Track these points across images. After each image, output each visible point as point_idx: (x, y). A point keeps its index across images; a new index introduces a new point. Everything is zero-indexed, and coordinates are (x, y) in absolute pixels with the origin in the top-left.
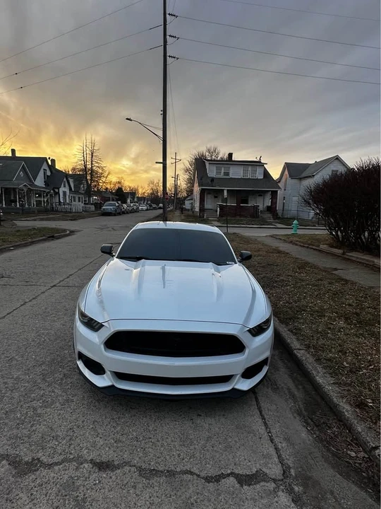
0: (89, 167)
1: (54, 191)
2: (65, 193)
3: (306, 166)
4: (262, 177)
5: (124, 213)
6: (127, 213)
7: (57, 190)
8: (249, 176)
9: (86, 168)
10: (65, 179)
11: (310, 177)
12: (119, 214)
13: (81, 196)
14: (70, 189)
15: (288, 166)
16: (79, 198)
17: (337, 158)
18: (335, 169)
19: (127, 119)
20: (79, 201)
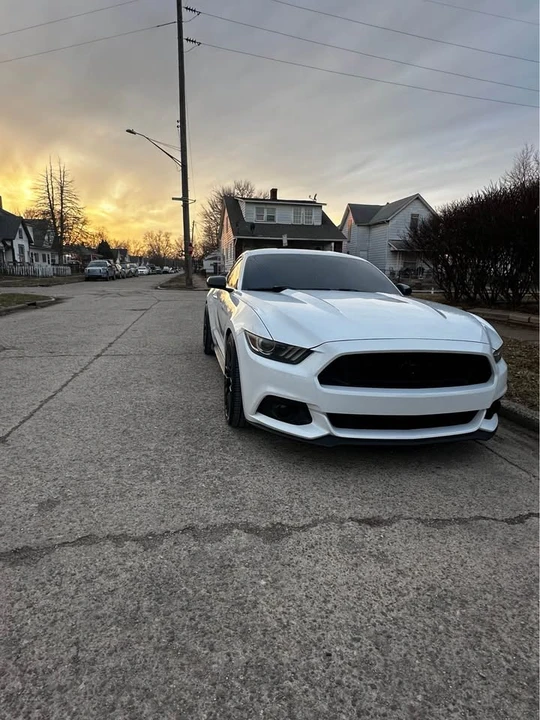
0: (58, 208)
1: (5, 245)
2: (21, 248)
3: (376, 209)
4: (320, 224)
5: (118, 277)
6: (123, 278)
7: (9, 244)
8: (303, 221)
9: (52, 209)
10: (21, 227)
11: (383, 223)
12: (112, 278)
13: (46, 253)
14: (30, 241)
15: (353, 209)
16: (44, 256)
17: (418, 198)
18: (415, 212)
19: (129, 131)
20: (44, 261)
